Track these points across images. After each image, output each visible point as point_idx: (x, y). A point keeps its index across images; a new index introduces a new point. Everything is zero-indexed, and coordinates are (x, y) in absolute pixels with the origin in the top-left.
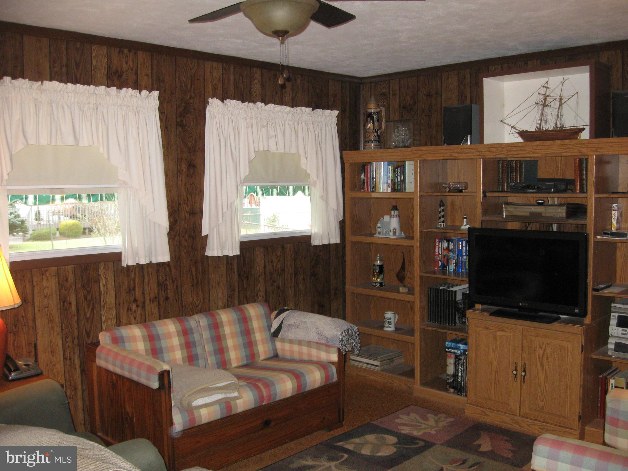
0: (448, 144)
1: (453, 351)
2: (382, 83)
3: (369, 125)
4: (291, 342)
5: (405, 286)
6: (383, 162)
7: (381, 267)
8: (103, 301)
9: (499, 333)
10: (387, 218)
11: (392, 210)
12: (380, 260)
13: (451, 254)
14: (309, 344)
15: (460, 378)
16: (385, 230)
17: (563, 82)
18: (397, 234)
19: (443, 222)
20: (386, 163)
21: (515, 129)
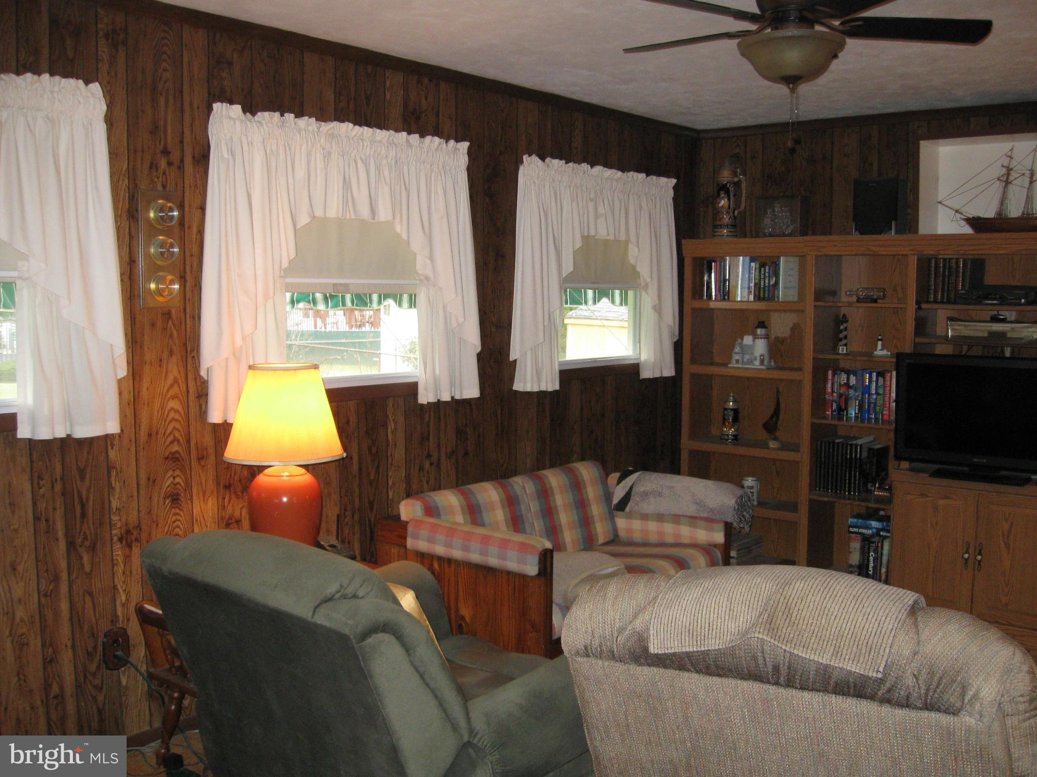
0: (862, 233)
1: (861, 530)
2: (734, 139)
3: (722, 202)
4: (645, 517)
5: (775, 439)
6: (741, 258)
7: (736, 411)
8: (391, 455)
9: (941, 502)
10: (748, 340)
11: (757, 327)
12: (734, 402)
13: (852, 392)
14: (676, 519)
15: (871, 569)
16: (747, 357)
17: (1035, 150)
18: (766, 362)
19: (846, 345)
20: (747, 259)
21: (961, 214)
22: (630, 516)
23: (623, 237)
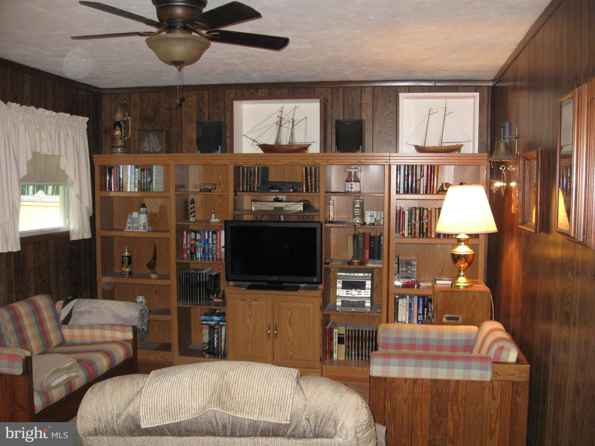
0: (202, 152)
1: (209, 323)
2: (123, 95)
3: (117, 133)
4: (81, 327)
5: (155, 273)
6: (129, 166)
7: (129, 257)
9: (254, 303)
10: (135, 215)
11: (141, 207)
12: (129, 252)
13: (198, 243)
14: (102, 326)
15: (216, 344)
16: (135, 225)
17: (295, 109)
18: (147, 228)
19: (194, 216)
20: (133, 166)
21: (256, 142)
22: (72, 328)
23: (57, 153)
